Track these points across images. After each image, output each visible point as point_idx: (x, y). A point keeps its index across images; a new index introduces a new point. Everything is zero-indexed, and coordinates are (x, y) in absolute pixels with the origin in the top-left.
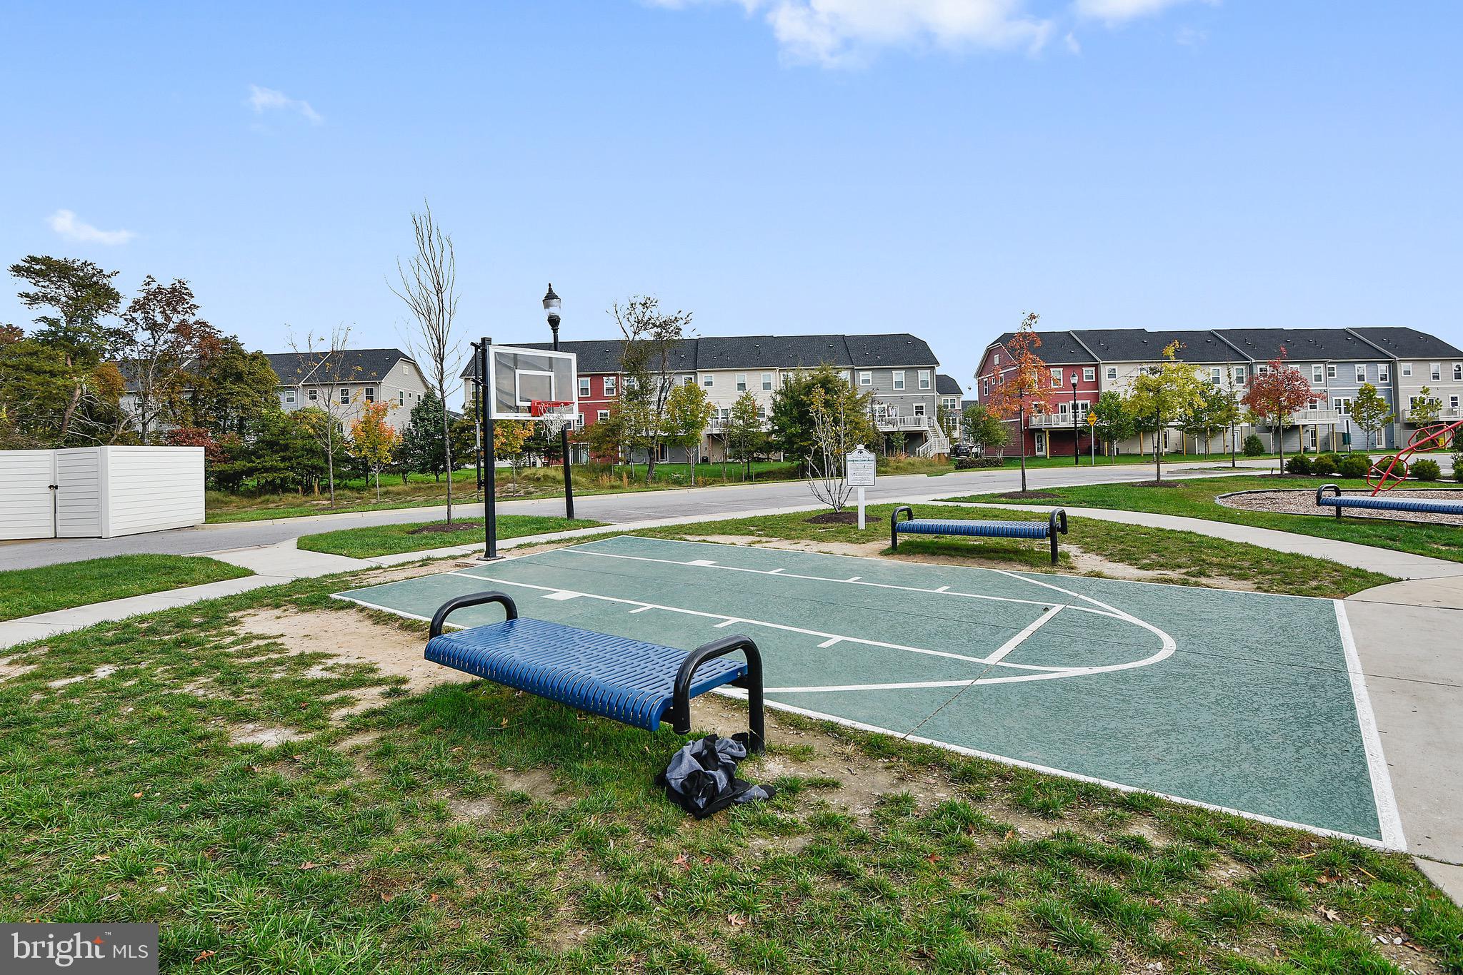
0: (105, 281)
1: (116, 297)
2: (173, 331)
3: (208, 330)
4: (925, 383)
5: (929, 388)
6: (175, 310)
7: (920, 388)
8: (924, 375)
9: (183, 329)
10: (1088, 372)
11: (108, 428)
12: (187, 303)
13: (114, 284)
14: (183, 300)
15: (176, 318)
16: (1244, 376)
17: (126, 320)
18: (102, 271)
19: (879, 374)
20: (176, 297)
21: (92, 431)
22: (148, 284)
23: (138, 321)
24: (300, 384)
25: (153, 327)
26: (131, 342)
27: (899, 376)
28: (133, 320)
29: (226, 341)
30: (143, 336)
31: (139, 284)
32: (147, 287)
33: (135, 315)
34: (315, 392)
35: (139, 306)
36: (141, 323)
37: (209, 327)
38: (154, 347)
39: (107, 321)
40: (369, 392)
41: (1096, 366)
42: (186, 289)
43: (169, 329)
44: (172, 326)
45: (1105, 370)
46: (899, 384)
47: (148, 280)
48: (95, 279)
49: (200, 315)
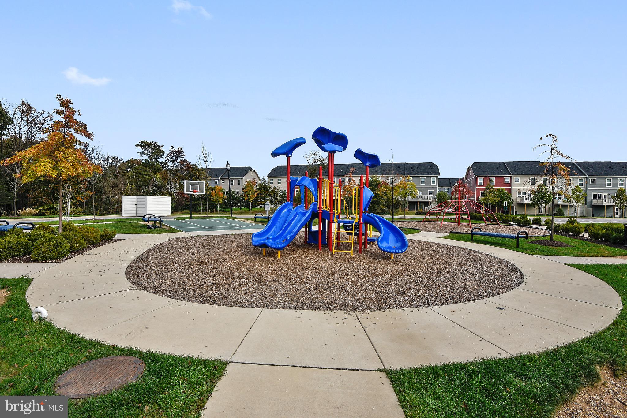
0: (160, 148)
1: (164, 153)
2: (179, 162)
3: (187, 162)
4: (433, 182)
5: (435, 184)
6: (179, 156)
7: (431, 184)
8: (433, 179)
9: (182, 162)
10: (507, 179)
11: (160, 190)
12: (182, 154)
13: (162, 149)
14: (180, 153)
15: (179, 159)
16: (583, 183)
17: (166, 159)
18: (159, 145)
19: (415, 179)
20: (179, 153)
21: (156, 191)
22: (172, 149)
23: (169, 159)
24: (219, 178)
25: (173, 161)
26: (168, 166)
27: (423, 179)
28: (168, 159)
29: (193, 165)
30: (170, 164)
31: (169, 149)
32: (171, 149)
33: (168, 158)
34: (224, 181)
35: (169, 155)
36: (170, 160)
37: (187, 161)
38: (173, 167)
39: (161, 160)
40: (239, 181)
41: (511, 177)
42: (182, 150)
43: (177, 162)
44: (178, 161)
45: (514, 179)
46: (423, 182)
47: (172, 147)
48: (157, 147)
49: (185, 158)
